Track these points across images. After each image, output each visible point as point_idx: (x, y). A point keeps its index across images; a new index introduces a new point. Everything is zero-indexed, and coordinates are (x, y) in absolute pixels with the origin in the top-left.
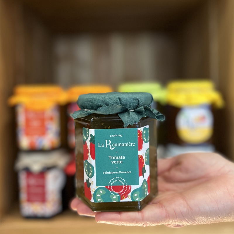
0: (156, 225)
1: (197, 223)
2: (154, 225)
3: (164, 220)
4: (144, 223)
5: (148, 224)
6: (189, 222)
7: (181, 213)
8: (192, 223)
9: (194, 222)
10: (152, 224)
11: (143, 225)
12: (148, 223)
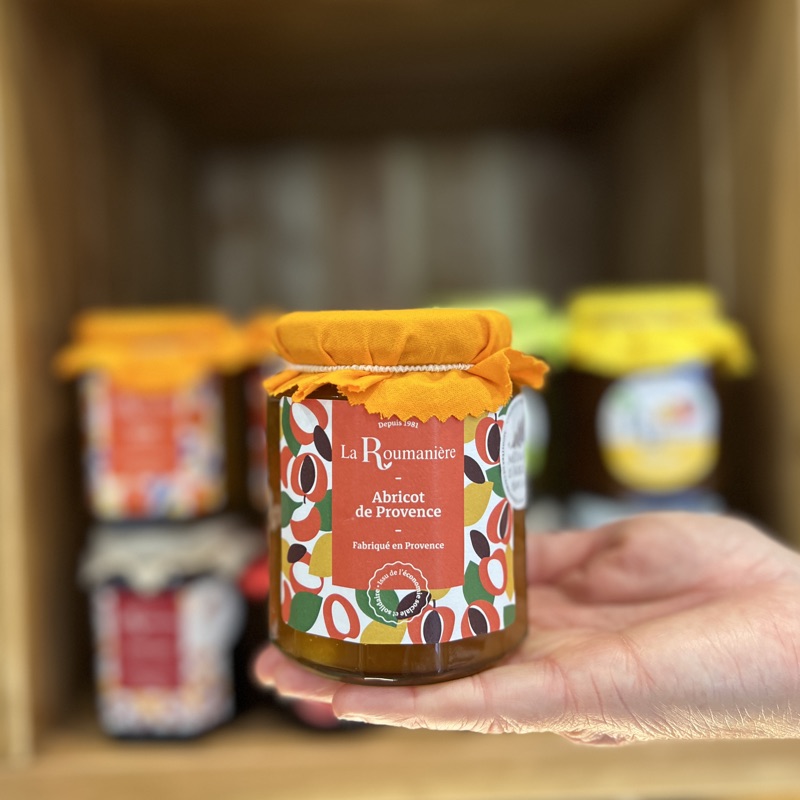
1: (668, 729)
6: (643, 726)
7: (618, 691)
8: (653, 729)
9: (660, 726)
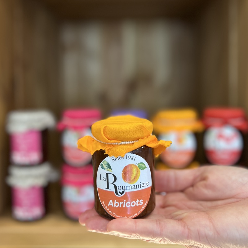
0: (175, 243)
2: (172, 243)
3: (185, 241)
4: (162, 239)
5: (166, 241)
10: (171, 242)
11: (161, 240)
12: (166, 239)
